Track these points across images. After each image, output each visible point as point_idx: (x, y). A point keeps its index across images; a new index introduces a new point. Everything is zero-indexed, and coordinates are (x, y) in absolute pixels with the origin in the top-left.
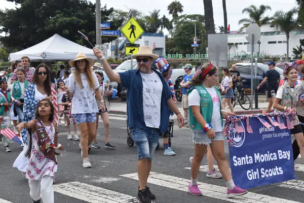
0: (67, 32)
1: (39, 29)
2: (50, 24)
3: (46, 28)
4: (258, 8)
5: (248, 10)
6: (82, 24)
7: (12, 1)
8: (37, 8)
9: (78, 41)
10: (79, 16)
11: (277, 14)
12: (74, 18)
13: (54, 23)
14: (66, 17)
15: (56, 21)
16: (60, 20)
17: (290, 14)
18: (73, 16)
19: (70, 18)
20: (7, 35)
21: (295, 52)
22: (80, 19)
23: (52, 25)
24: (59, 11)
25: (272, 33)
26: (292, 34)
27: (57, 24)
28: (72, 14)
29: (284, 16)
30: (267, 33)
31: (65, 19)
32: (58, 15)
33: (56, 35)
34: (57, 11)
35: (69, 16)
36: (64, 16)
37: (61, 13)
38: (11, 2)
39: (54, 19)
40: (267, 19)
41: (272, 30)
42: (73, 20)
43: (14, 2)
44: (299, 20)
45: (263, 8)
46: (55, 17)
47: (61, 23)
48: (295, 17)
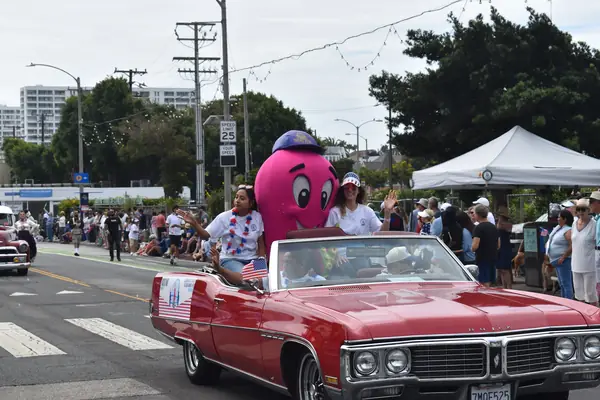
0: (541, 120)
1: (479, 116)
2: (503, 103)
3: (493, 113)
6: (578, 102)
7: (421, 57)
8: (475, 70)
9: (568, 141)
10: (570, 85)
12: (560, 88)
13: (512, 102)
14: (540, 87)
15: (516, 96)
16: (525, 94)
18: (556, 84)
19: (549, 90)
20: (409, 131)
22: (573, 90)
23: (506, 108)
24: (525, 75)
27: (518, 105)
28: (555, 79)
31: (538, 91)
32: (521, 83)
33: (516, 127)
34: (520, 74)
35: (548, 83)
36: (536, 85)
37: (528, 78)
38: (418, 59)
39: (513, 93)
42: (556, 94)
43: (425, 58)
46: (514, 88)
47: (529, 100)
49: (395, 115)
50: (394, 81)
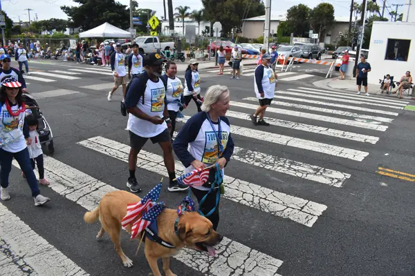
4: (184, 8)
5: (179, 9)
11: (193, 12)
17: (200, 12)
21: (203, 33)
25: (191, 22)
26: (201, 22)
29: (197, 13)
30: (188, 22)
40: (188, 14)
41: (191, 20)
44: (204, 15)
45: (186, 8)
48: (202, 13)
49: (70, 17)
50: (68, 8)
